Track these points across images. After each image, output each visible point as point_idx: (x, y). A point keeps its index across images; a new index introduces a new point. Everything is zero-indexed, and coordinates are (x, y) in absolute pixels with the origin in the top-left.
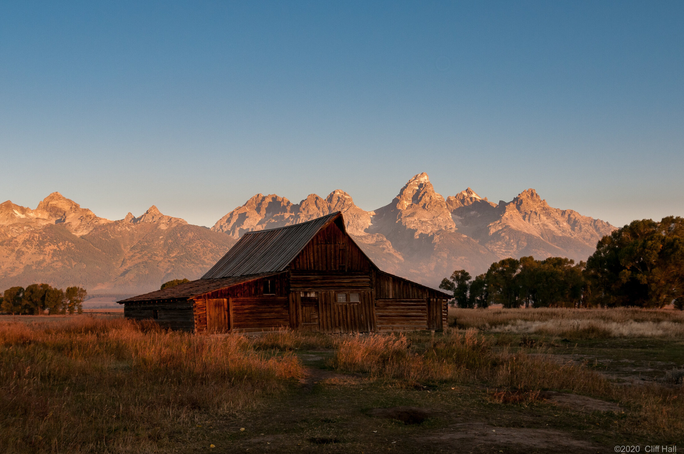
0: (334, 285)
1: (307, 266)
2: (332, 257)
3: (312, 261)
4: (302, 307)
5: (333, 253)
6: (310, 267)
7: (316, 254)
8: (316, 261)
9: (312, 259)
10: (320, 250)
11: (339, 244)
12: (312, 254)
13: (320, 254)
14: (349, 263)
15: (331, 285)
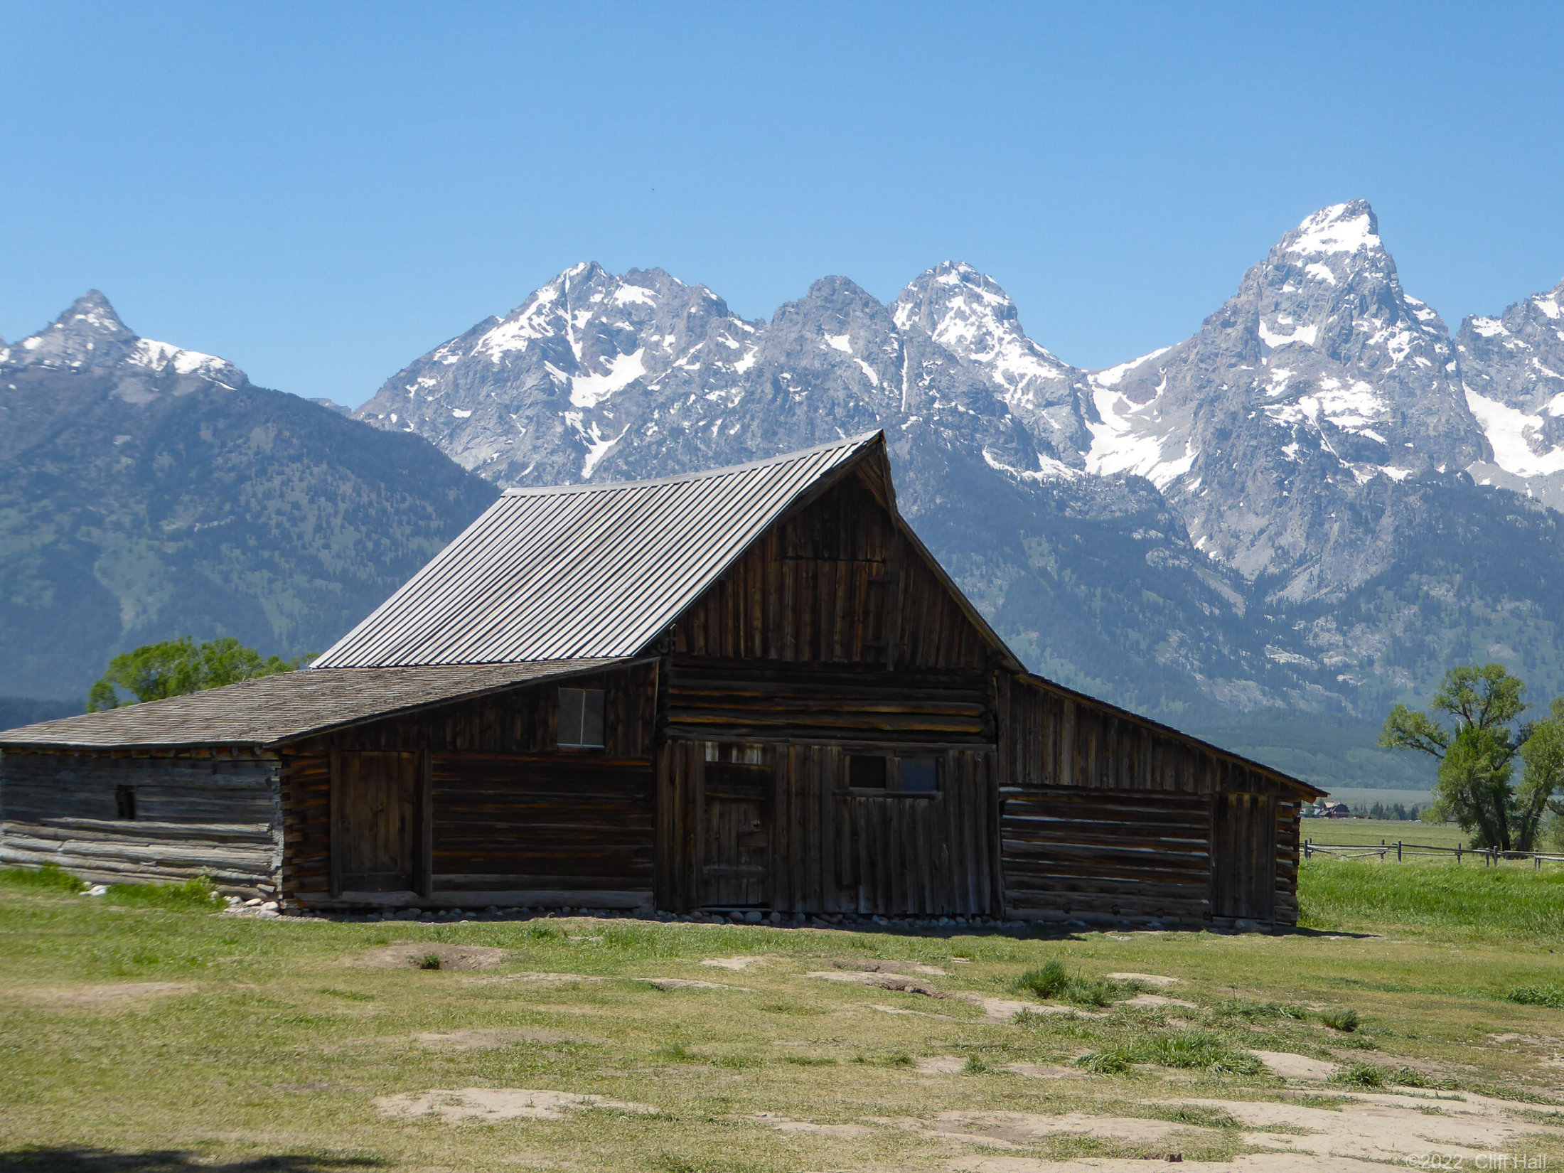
0: (841, 722)
1: (737, 645)
2: (839, 611)
3: (758, 623)
4: (709, 801)
5: (840, 593)
6: (750, 649)
7: (773, 598)
8: (771, 625)
9: (758, 613)
10: (789, 581)
11: (867, 560)
12: (758, 597)
13: (789, 598)
14: (902, 637)
15: (827, 720)
